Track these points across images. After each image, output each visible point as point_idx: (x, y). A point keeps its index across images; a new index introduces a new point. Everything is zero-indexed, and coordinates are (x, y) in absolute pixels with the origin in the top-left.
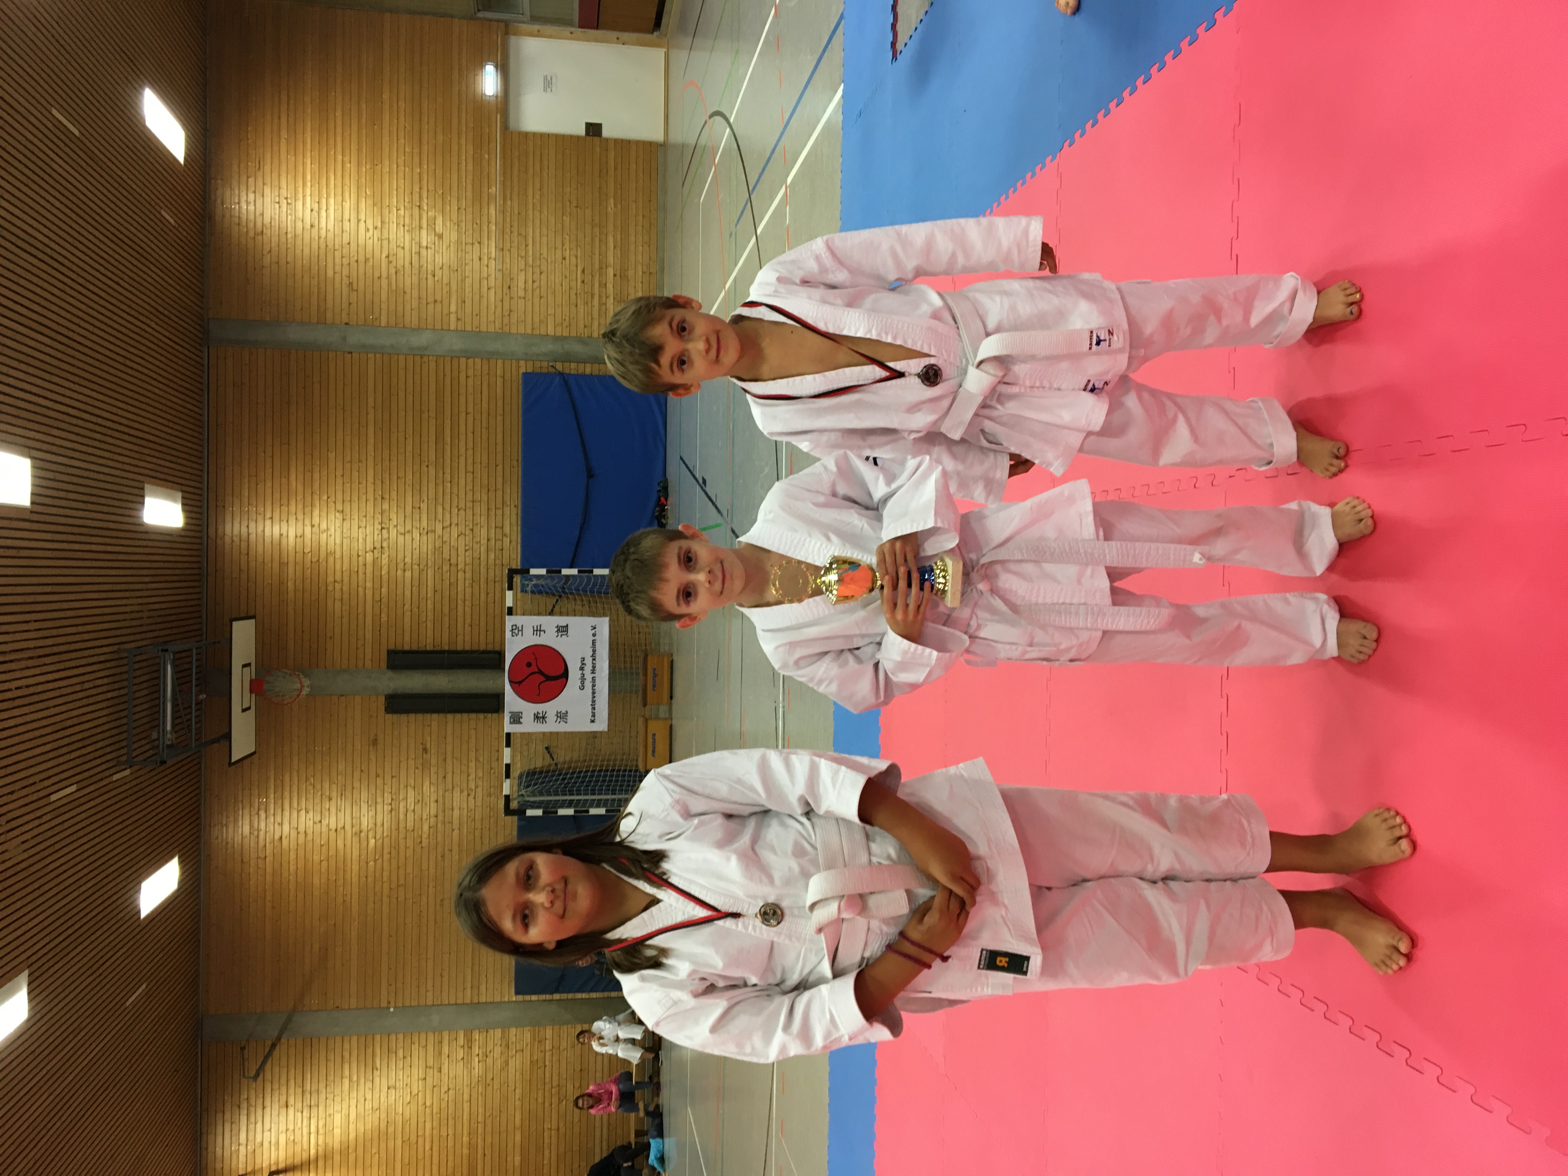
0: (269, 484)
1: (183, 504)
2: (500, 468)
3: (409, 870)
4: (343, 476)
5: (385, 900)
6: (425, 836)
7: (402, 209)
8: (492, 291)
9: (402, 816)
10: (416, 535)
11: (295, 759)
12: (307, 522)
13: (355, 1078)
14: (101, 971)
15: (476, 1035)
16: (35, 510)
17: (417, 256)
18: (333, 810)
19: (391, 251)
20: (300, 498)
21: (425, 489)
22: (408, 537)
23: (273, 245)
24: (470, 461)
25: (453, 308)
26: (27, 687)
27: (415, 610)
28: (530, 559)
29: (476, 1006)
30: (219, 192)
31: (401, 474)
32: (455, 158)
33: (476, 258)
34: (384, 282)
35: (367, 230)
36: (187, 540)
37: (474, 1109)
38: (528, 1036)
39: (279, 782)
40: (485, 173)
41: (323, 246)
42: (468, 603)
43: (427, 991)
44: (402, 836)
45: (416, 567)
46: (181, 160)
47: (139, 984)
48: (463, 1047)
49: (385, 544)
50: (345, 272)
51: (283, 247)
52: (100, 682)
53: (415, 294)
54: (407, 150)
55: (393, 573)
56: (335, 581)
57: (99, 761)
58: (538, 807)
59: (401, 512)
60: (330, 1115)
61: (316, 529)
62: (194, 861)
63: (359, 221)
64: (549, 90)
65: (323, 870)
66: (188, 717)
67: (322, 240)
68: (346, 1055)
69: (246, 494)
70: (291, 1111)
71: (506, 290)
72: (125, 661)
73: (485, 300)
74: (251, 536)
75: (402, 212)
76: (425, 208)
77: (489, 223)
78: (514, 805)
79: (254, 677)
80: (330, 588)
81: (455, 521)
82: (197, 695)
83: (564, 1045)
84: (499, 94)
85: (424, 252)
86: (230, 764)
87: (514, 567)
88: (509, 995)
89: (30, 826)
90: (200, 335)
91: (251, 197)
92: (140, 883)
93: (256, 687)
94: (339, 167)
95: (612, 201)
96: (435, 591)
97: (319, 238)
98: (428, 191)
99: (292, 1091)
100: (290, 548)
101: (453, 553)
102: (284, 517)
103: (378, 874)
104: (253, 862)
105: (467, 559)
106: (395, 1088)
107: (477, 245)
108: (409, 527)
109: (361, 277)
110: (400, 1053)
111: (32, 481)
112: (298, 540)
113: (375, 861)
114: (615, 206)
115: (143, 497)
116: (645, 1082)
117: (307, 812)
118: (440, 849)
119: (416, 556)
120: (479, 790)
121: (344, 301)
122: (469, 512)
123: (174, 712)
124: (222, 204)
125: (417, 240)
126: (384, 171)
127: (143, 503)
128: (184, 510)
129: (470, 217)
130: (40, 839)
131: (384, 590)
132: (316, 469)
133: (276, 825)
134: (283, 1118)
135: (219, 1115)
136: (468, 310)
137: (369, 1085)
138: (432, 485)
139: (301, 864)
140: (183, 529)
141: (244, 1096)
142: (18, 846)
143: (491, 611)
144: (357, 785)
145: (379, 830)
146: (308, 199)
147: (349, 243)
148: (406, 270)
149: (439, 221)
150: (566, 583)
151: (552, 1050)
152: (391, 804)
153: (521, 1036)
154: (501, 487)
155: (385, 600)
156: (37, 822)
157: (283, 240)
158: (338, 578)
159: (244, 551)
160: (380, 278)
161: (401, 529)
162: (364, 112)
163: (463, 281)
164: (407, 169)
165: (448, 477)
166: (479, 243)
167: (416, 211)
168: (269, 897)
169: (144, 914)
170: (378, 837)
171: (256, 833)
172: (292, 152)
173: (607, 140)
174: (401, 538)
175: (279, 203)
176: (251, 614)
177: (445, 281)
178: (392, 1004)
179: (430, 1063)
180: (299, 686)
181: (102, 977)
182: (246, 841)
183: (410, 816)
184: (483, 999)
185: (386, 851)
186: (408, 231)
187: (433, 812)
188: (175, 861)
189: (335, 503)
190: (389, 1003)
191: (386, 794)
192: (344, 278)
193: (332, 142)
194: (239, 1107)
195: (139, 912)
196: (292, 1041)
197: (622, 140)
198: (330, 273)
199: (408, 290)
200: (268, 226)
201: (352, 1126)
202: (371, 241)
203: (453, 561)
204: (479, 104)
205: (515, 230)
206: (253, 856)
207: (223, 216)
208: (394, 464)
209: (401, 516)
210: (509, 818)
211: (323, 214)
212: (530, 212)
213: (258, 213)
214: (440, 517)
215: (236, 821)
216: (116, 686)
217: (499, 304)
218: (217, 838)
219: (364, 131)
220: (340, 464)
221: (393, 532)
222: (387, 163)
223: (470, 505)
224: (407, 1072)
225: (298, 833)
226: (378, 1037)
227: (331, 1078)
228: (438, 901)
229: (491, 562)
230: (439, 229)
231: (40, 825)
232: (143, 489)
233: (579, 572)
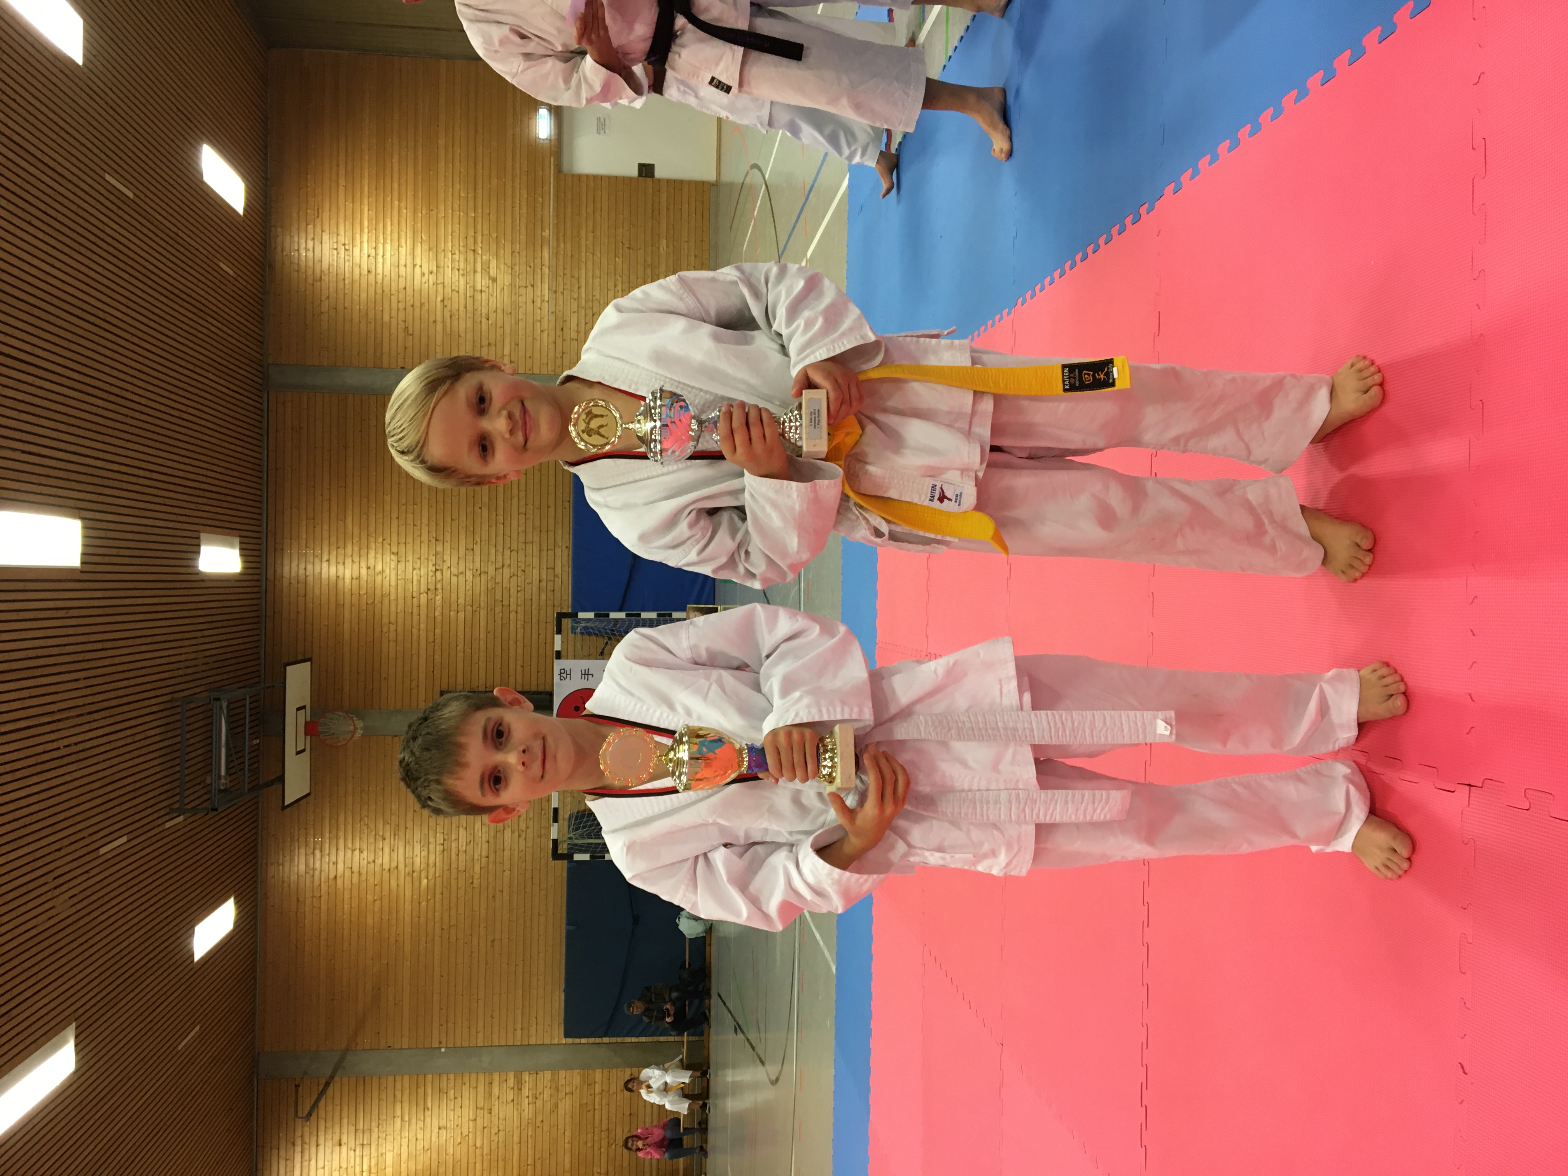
0: (326, 527)
1: (241, 549)
2: (552, 510)
3: (461, 910)
4: (398, 518)
5: (437, 939)
6: (476, 876)
7: (457, 252)
8: (545, 334)
9: (454, 856)
10: (469, 575)
11: (350, 799)
12: (363, 564)
13: (407, 1118)
14: (152, 1016)
15: (526, 1077)
16: (84, 570)
17: (471, 299)
18: (387, 850)
19: (446, 295)
20: (356, 540)
21: (478, 530)
22: (462, 578)
23: (331, 289)
24: (523, 502)
25: (507, 351)
26: (76, 744)
27: (468, 650)
28: (579, 604)
29: (526, 1048)
30: (279, 239)
31: (455, 516)
32: (509, 203)
33: (529, 301)
34: (439, 326)
35: (423, 274)
36: (245, 584)
37: (524, 1150)
38: (577, 1080)
39: (334, 821)
40: (539, 216)
41: (379, 291)
42: (520, 644)
43: (477, 1032)
44: (454, 876)
45: (469, 608)
46: (240, 209)
47: (192, 1027)
48: (513, 1088)
49: (439, 586)
50: (401, 317)
51: (341, 296)
52: (152, 732)
53: (469, 336)
54: (462, 195)
55: (446, 612)
56: (390, 623)
57: (149, 811)
58: (585, 852)
59: (455, 553)
60: (382, 1154)
61: (371, 572)
62: (252, 899)
63: (414, 266)
64: (602, 132)
65: (376, 910)
66: (240, 761)
67: (379, 285)
68: (398, 1094)
69: (304, 537)
70: (344, 1148)
71: (559, 332)
72: (179, 710)
73: (539, 342)
74: (308, 578)
75: (456, 257)
76: (480, 252)
77: (542, 265)
78: (563, 849)
79: (308, 719)
80: (385, 629)
81: (507, 562)
82: (251, 740)
83: (613, 1089)
84: (553, 138)
85: (478, 296)
86: (284, 808)
87: (565, 611)
88: (557, 1036)
89: (79, 880)
90: (260, 381)
91: (310, 244)
92: (193, 927)
93: (310, 729)
94: (396, 214)
95: (664, 241)
96: (488, 632)
97: (376, 283)
98: (482, 235)
99: (345, 1130)
100: (346, 590)
101: (506, 594)
102: (341, 560)
103: (430, 914)
104: (308, 902)
105: (519, 600)
106: (446, 1128)
107: (530, 289)
108: (462, 569)
109: (417, 322)
110: (451, 1093)
111: (83, 541)
112: (354, 581)
113: (428, 901)
114: (668, 247)
115: (199, 546)
116: (694, 1128)
117: (361, 852)
118: (491, 890)
119: (469, 598)
120: (530, 831)
121: (400, 345)
122: (522, 553)
123: (228, 755)
124: (282, 251)
125: (472, 284)
126: (440, 216)
127: (199, 552)
128: (242, 555)
129: (523, 260)
130: (88, 892)
131: (438, 631)
132: (372, 511)
133: (331, 864)
134: (336, 1156)
135: (275, 1152)
136: (522, 353)
137: (420, 1124)
138: (485, 527)
139: (355, 903)
140: (240, 574)
141: (299, 1133)
142: (66, 901)
143: (542, 652)
144: (410, 824)
145: (432, 870)
146: (365, 245)
147: (405, 288)
148: (461, 313)
149: (493, 264)
150: (615, 625)
151: (601, 1094)
152: (443, 845)
153: (571, 1078)
154: (553, 528)
155: (438, 641)
156: (85, 877)
157: (341, 286)
158: (393, 620)
159: (302, 592)
160: (435, 322)
161: (454, 570)
162: (420, 157)
163: (517, 323)
164: (462, 213)
165: (501, 518)
166: (533, 286)
167: (471, 255)
168: (324, 935)
169: (197, 957)
170: (430, 878)
171: (311, 872)
172: (350, 200)
173: (659, 180)
174: (454, 579)
175: (336, 249)
176: (308, 656)
177: (499, 324)
178: (444, 1044)
179: (481, 1104)
180: (352, 728)
181: (153, 1023)
182: (302, 880)
183: (462, 857)
184: (533, 1041)
185: (438, 891)
186: (463, 275)
187: (484, 854)
188: (231, 902)
189: (390, 545)
190: (440, 1043)
191: (438, 835)
192: (400, 322)
193: (388, 188)
194: (294, 1144)
195: (192, 955)
196: (345, 1080)
197: (675, 181)
198: (386, 318)
199: (462, 334)
200: (327, 272)
201: (404, 1166)
202: (427, 285)
203: (505, 603)
204: (533, 147)
205: (568, 272)
206: (309, 894)
207: (283, 264)
208: (448, 506)
209: (455, 558)
210: (559, 862)
211: (380, 259)
212: (583, 254)
213: (316, 260)
214: (493, 558)
215: (292, 860)
216: (169, 735)
217: (552, 346)
218: (274, 877)
219: (420, 177)
220: (395, 508)
221: (447, 574)
222: (442, 208)
223: (522, 546)
224: (458, 1110)
225: (352, 872)
226: (429, 1077)
227: (383, 1117)
228: (489, 943)
229: (543, 603)
230: (493, 273)
231: (88, 879)
232: (198, 538)
233: (627, 615)
